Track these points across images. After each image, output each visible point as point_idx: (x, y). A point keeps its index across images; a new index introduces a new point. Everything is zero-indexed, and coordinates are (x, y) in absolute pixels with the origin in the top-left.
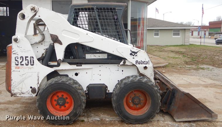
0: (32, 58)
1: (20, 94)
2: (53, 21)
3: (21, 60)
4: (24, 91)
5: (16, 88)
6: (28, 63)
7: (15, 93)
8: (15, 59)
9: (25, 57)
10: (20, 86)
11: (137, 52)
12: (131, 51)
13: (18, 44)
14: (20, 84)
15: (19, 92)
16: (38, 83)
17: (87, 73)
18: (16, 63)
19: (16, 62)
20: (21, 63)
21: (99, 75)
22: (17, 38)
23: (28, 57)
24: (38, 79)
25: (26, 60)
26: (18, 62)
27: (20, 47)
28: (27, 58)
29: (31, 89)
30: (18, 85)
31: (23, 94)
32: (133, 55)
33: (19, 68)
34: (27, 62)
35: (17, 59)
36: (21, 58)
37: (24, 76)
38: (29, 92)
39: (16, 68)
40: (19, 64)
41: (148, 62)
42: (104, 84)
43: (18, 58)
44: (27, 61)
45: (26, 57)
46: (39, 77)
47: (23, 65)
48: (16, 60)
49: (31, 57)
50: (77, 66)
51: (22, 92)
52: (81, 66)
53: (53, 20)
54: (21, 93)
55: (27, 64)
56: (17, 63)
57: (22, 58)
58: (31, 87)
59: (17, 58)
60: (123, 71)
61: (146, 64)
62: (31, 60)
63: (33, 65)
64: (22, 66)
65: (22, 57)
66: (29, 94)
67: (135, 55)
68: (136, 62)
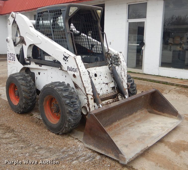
11: (68, 57)
12: (64, 55)
17: (44, 74)
21: (51, 77)
27: (10, 46)
32: (65, 60)
41: (76, 69)
46: (17, 71)
50: (40, 66)
52: (41, 66)
53: (22, 24)
60: (66, 76)
61: (75, 72)
64: (11, 61)
67: (66, 60)
68: (68, 68)
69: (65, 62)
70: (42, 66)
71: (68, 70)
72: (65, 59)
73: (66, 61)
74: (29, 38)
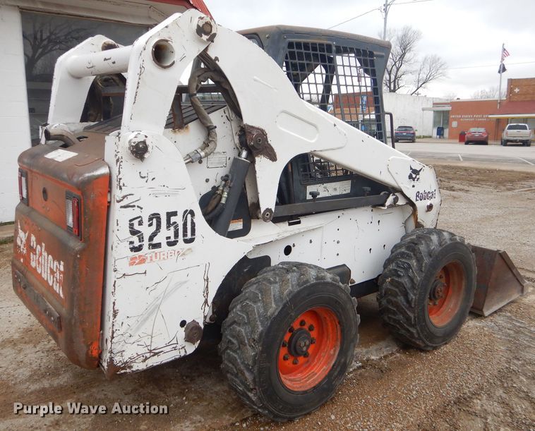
0: (189, 216)
1: (146, 359)
2: (255, 80)
3: (154, 228)
4: (158, 343)
5: (132, 340)
6: (176, 235)
7: (127, 362)
8: (131, 226)
9: (168, 213)
10: (147, 328)
11: (420, 170)
12: (411, 168)
13: (144, 167)
14: (145, 320)
15: (142, 350)
16: (206, 302)
17: (311, 242)
18: (131, 243)
19: (135, 239)
20: (151, 238)
21: (336, 242)
22: (144, 142)
23: (175, 214)
24: (207, 287)
25: (169, 225)
26: (141, 239)
27: (150, 178)
28: (173, 219)
29: (184, 329)
30: (138, 328)
31: (155, 354)
33: (143, 261)
34: (171, 233)
35: (137, 227)
36: (150, 219)
37: (161, 287)
38: (174, 341)
39: (131, 264)
40: (146, 243)
41: (434, 193)
42: (344, 265)
43: (140, 223)
44: (172, 228)
45: (170, 215)
46: (207, 280)
47: (158, 245)
48: (134, 232)
49: (187, 211)
50: (290, 224)
51: (151, 351)
52: (299, 222)
53: (255, 77)
54: (148, 355)
55: (172, 239)
56: (137, 244)
57: (155, 220)
58: (183, 324)
59: (136, 222)
60: (379, 222)
61: (431, 198)
62: (185, 225)
63: (191, 240)
64: (156, 250)
65: (156, 216)
66: (175, 349)
67: (416, 177)
68: (417, 196)
69: (413, 183)
70: (303, 220)
71: (417, 200)
72: (414, 176)
73: (414, 180)
74: (297, 135)
